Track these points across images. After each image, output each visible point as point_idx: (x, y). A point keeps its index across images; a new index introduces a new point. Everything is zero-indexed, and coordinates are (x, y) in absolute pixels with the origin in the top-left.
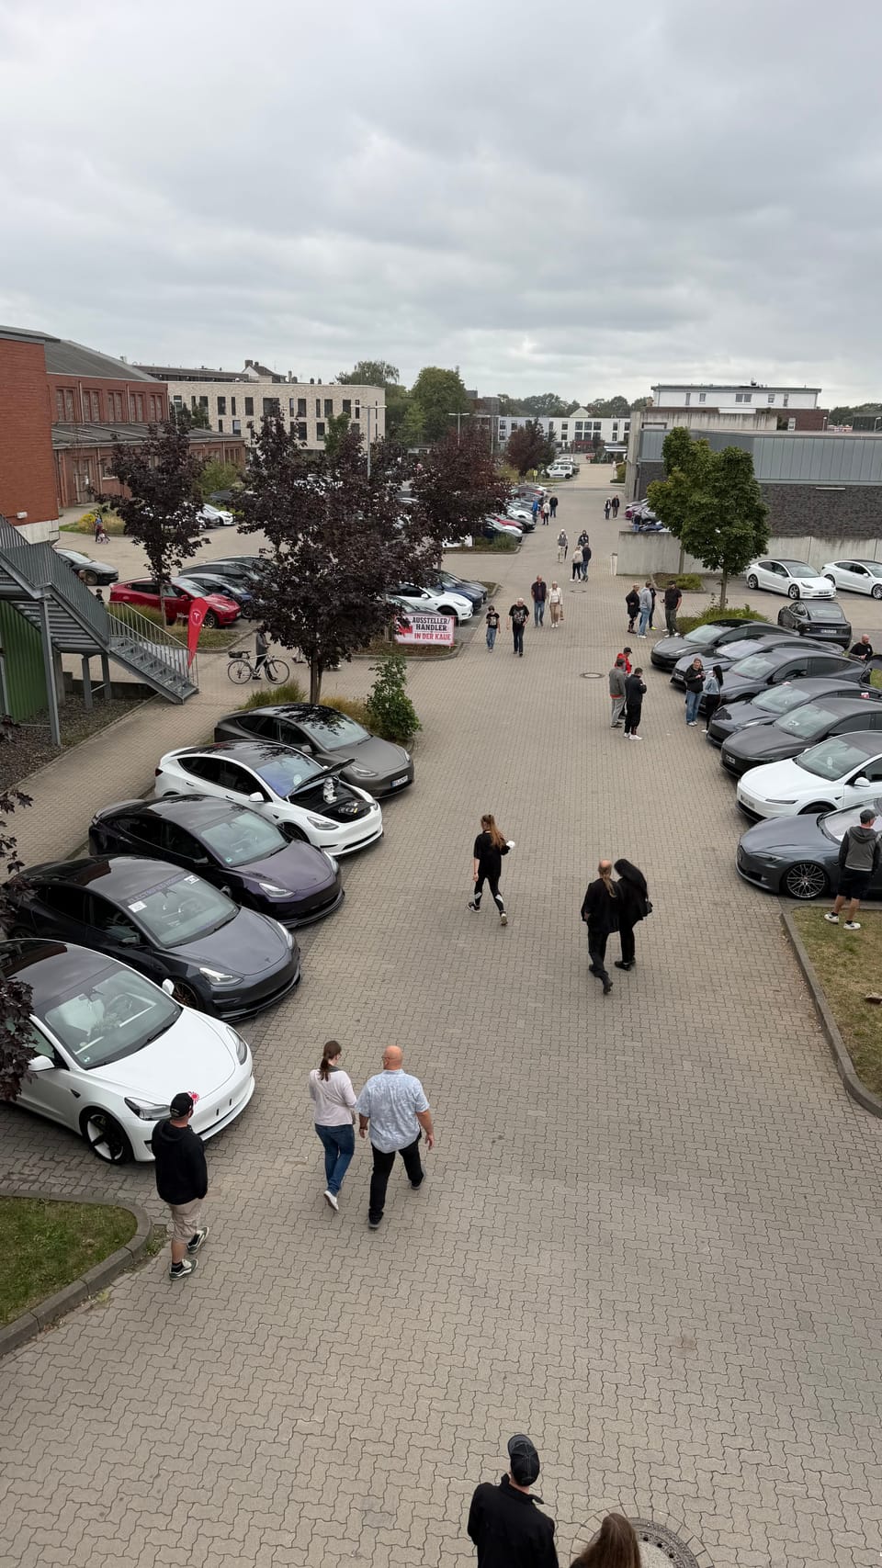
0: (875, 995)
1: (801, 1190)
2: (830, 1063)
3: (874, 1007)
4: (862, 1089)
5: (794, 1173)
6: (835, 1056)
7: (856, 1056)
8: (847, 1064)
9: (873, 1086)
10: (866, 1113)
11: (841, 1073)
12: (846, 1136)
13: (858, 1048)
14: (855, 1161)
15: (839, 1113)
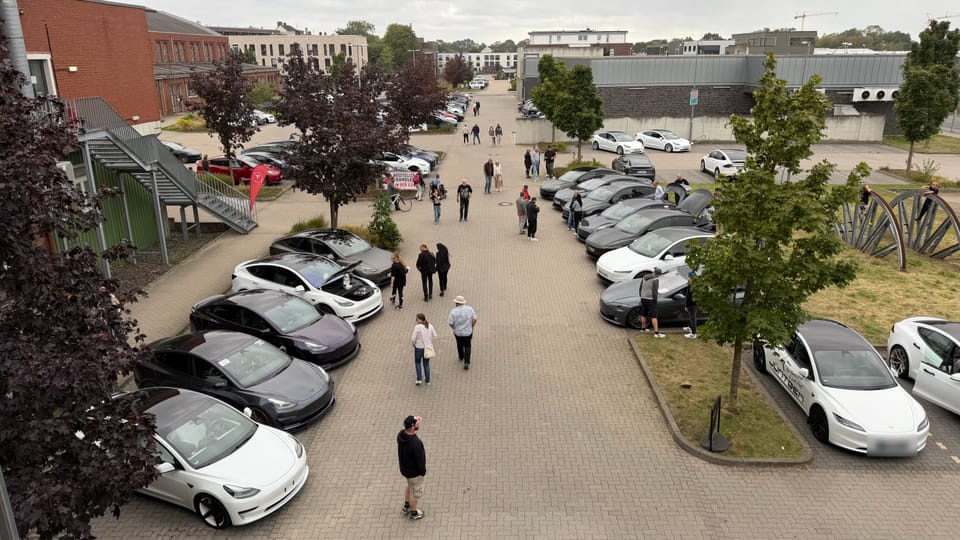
0: (687, 383)
1: (654, 504)
2: (664, 426)
3: (687, 390)
4: (684, 440)
5: (648, 495)
6: (667, 421)
7: (679, 420)
8: (674, 425)
9: (690, 438)
10: (687, 454)
11: (671, 431)
12: (678, 470)
13: (680, 415)
14: (684, 484)
15: (672, 456)
